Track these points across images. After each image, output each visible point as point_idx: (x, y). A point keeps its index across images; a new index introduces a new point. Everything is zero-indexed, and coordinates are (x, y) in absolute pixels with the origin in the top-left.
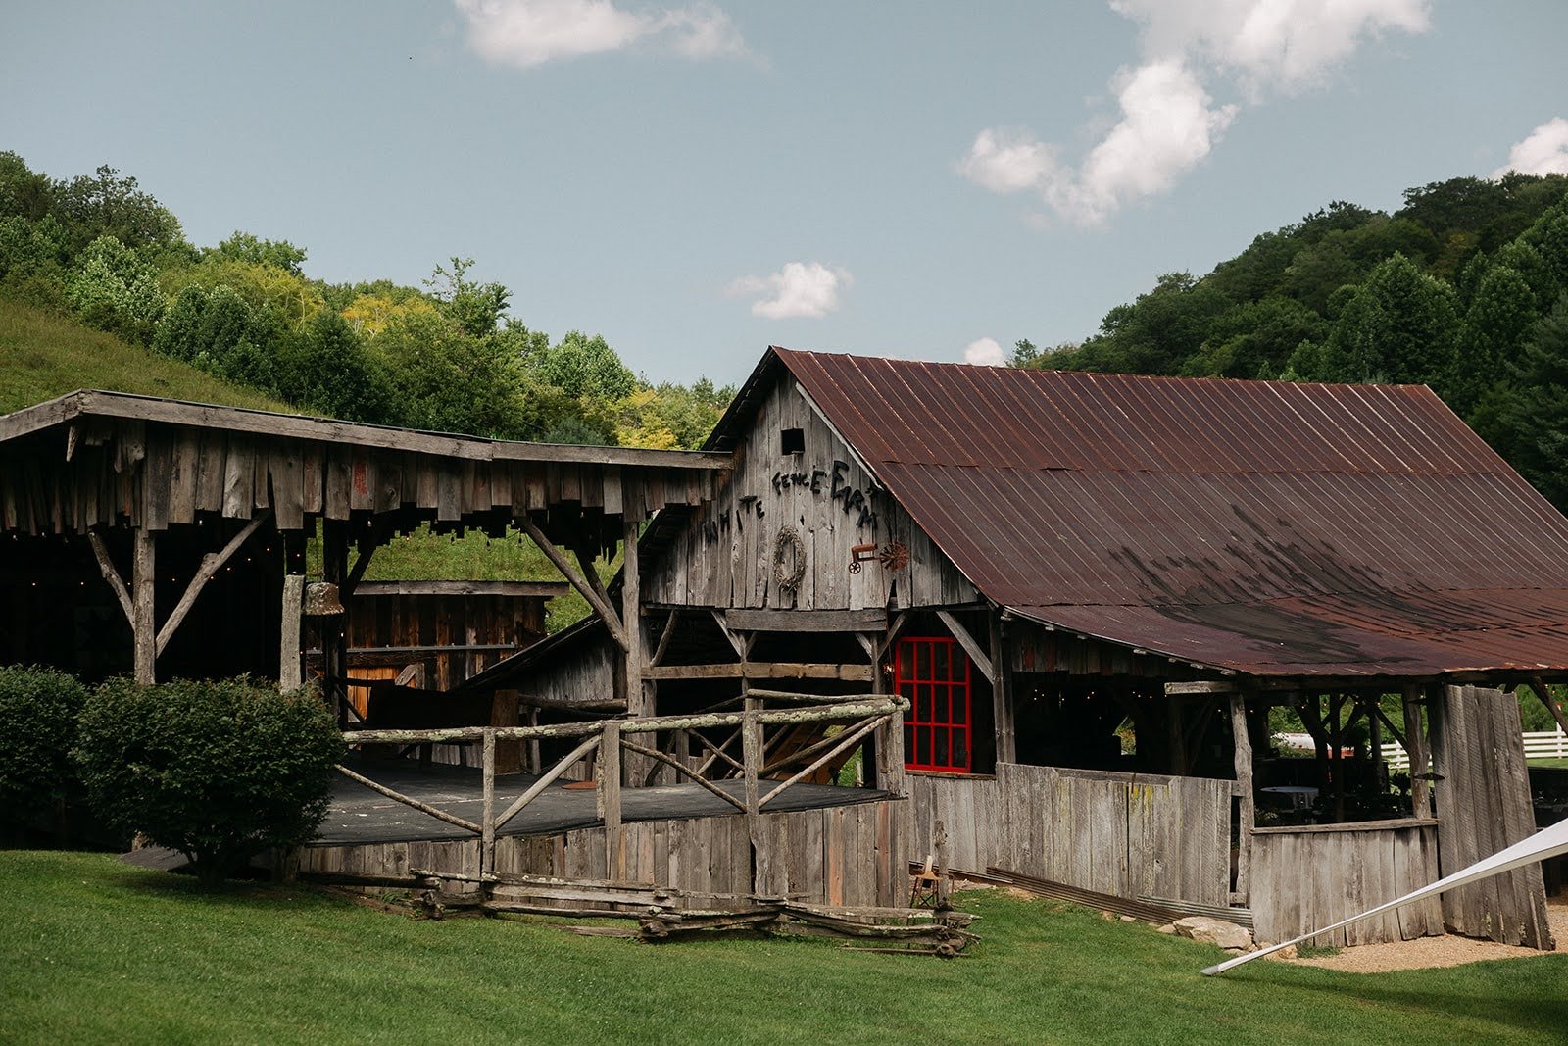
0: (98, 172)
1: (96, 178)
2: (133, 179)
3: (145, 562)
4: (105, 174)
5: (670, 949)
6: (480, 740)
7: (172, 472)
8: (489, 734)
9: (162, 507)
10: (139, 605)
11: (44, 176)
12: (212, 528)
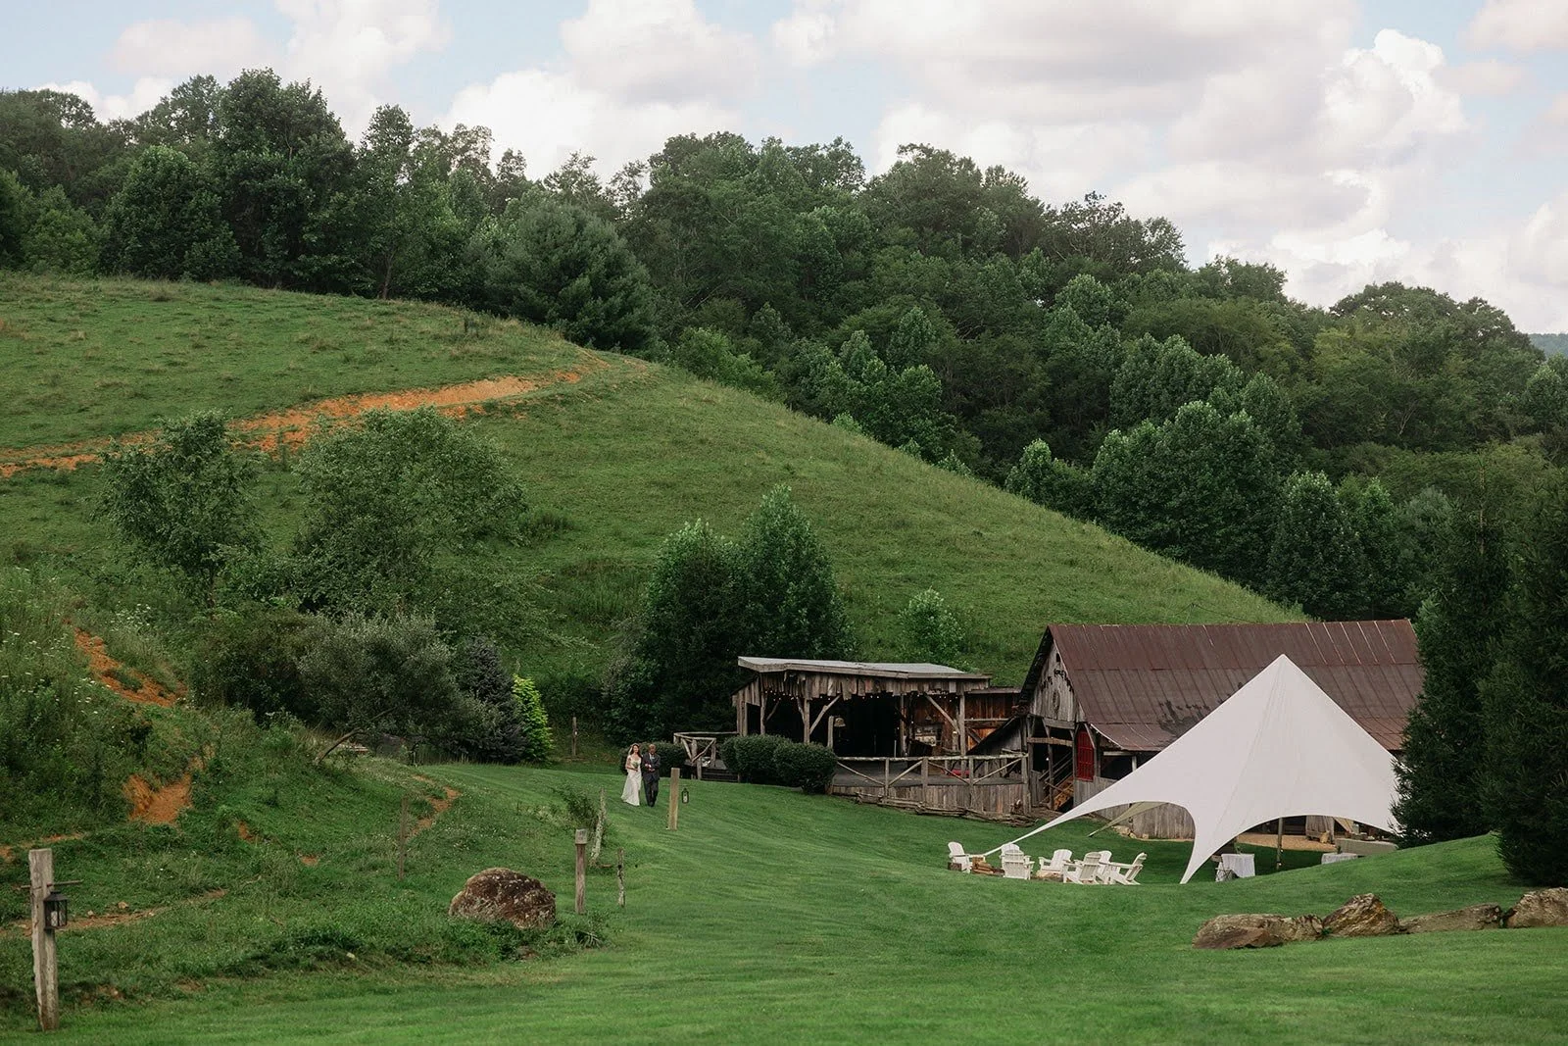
0: (1086, 199)
1: (1085, 206)
2: (1119, 204)
3: (807, 708)
4: (1092, 201)
5: (922, 817)
6: (884, 762)
7: (813, 683)
8: (887, 759)
9: (810, 693)
10: (806, 718)
11: (1038, 201)
12: (825, 699)
